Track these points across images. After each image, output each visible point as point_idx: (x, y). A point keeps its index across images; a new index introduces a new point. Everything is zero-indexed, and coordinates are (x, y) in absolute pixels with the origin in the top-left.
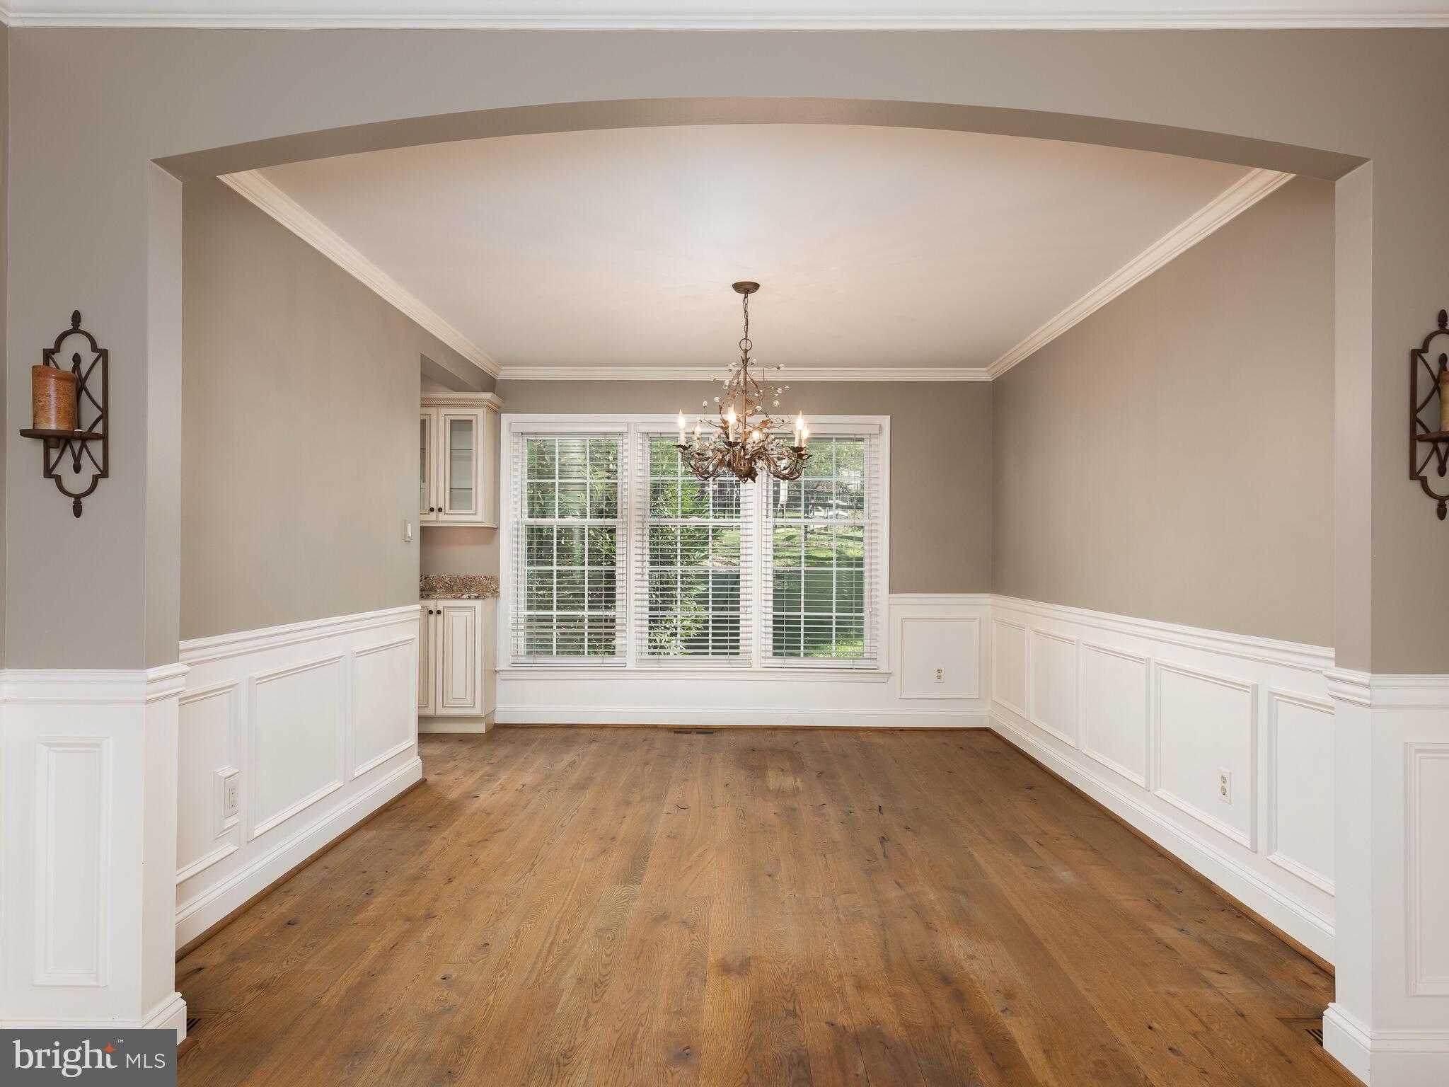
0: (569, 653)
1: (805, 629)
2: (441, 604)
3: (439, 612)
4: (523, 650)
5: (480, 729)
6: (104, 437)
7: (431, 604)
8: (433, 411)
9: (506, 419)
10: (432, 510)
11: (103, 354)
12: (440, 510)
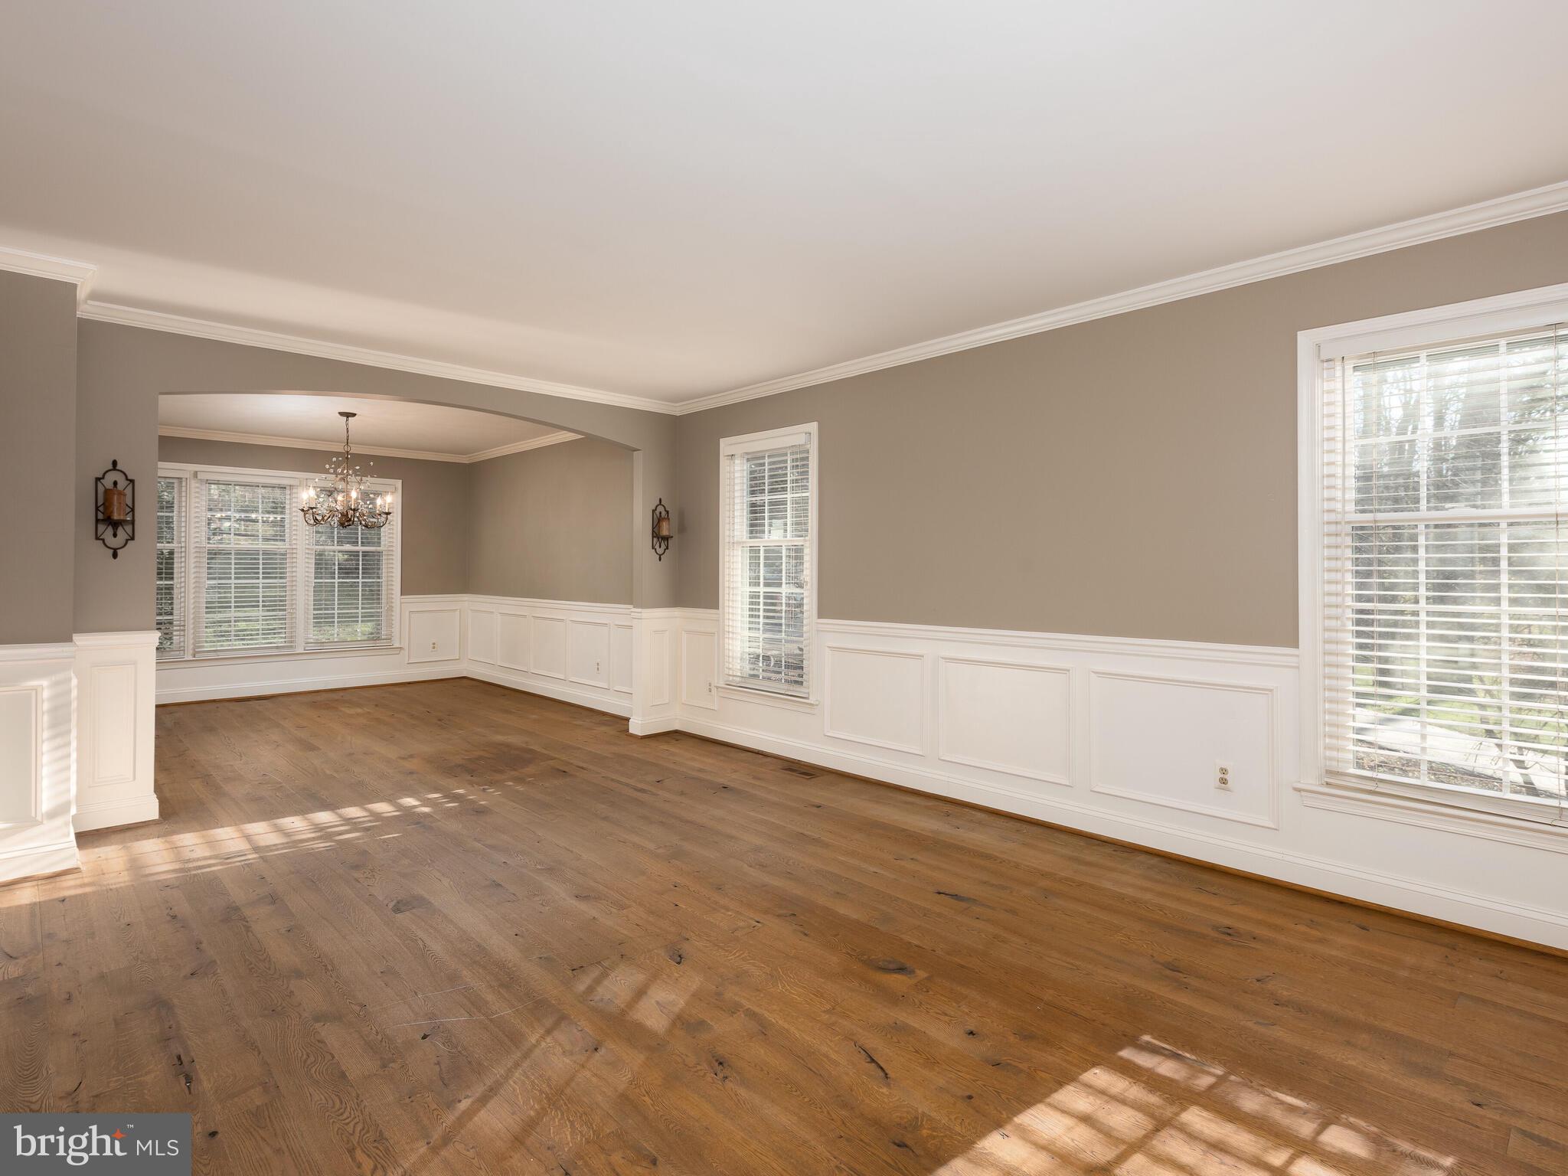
6: (133, 522)
11: (132, 481)
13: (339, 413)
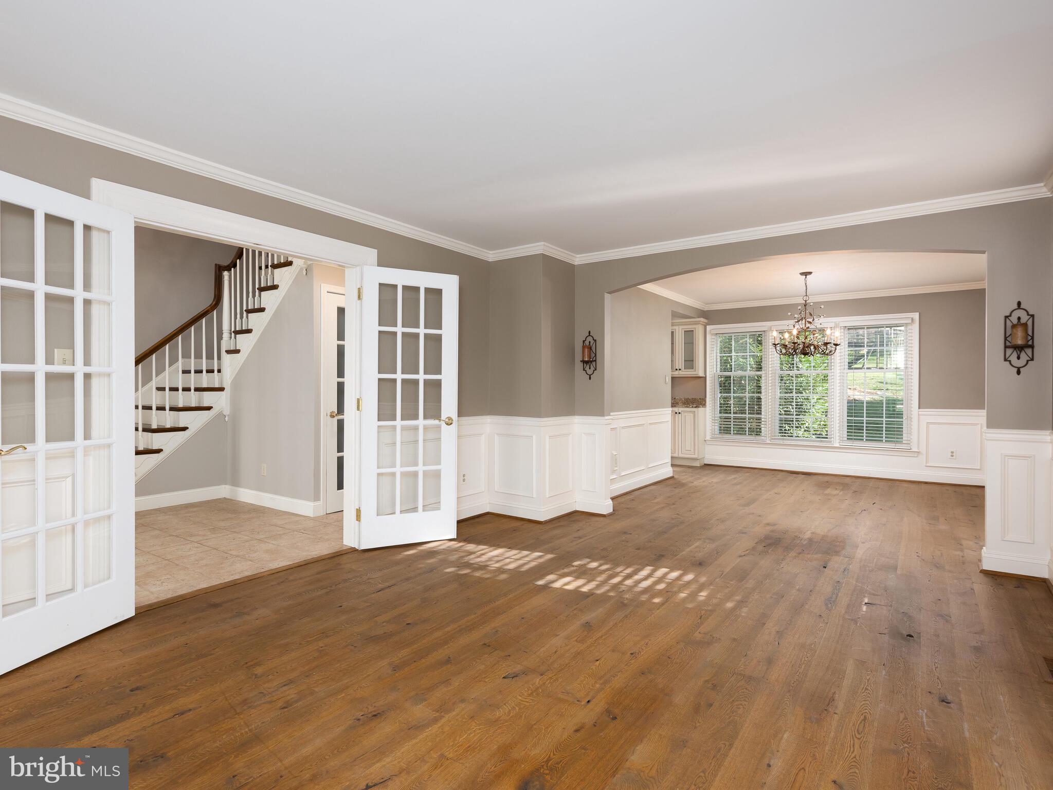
0: (740, 434)
1: (866, 427)
2: (680, 410)
3: (679, 413)
4: (717, 431)
5: (697, 464)
6: (595, 361)
7: (676, 409)
8: (676, 328)
9: (709, 328)
10: (676, 370)
11: (595, 341)
12: (680, 370)
13: (800, 274)
